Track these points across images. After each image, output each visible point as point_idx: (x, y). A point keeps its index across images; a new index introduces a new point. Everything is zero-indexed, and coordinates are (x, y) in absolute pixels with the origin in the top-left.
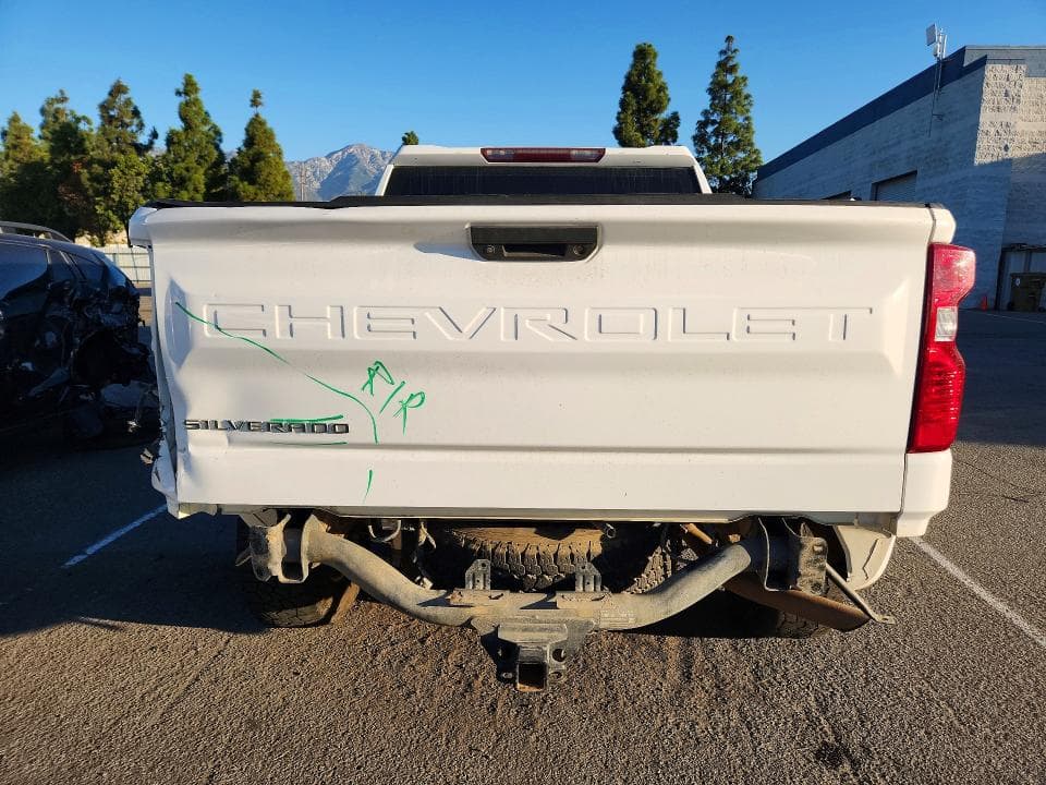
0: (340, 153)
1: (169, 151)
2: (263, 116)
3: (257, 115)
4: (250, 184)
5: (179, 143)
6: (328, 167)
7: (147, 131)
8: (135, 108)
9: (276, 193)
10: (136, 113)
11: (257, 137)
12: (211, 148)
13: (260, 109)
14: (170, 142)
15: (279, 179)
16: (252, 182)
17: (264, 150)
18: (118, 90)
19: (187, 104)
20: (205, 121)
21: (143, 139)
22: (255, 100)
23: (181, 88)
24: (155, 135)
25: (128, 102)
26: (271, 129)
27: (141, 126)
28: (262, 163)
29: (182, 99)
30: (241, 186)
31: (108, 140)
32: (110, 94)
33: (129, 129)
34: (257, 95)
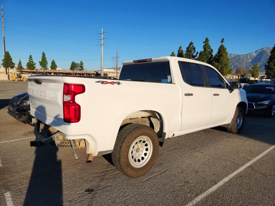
0: (260, 51)
1: (200, 56)
2: (224, 45)
3: (222, 45)
4: (217, 63)
5: (202, 54)
6: (255, 55)
7: (196, 52)
8: (194, 47)
9: (224, 64)
10: (194, 48)
11: (221, 51)
12: (209, 54)
13: (223, 43)
14: (200, 54)
15: (225, 61)
16: (218, 62)
17: (222, 54)
18: (191, 44)
19: (205, 45)
20: (209, 48)
21: (195, 54)
22: (222, 41)
23: (205, 41)
24: (197, 53)
25: (193, 46)
26: (226, 48)
27: (195, 51)
28: (221, 57)
29: (205, 44)
30: (215, 63)
31: (187, 55)
32: (189, 45)
33: (192, 52)
34: (223, 39)
